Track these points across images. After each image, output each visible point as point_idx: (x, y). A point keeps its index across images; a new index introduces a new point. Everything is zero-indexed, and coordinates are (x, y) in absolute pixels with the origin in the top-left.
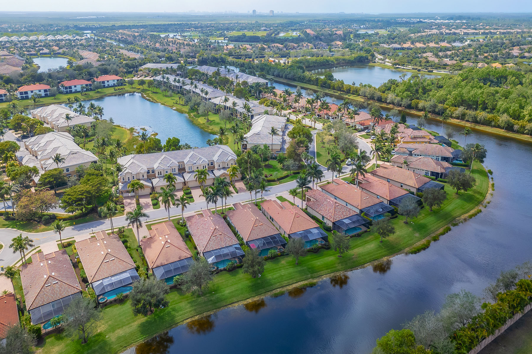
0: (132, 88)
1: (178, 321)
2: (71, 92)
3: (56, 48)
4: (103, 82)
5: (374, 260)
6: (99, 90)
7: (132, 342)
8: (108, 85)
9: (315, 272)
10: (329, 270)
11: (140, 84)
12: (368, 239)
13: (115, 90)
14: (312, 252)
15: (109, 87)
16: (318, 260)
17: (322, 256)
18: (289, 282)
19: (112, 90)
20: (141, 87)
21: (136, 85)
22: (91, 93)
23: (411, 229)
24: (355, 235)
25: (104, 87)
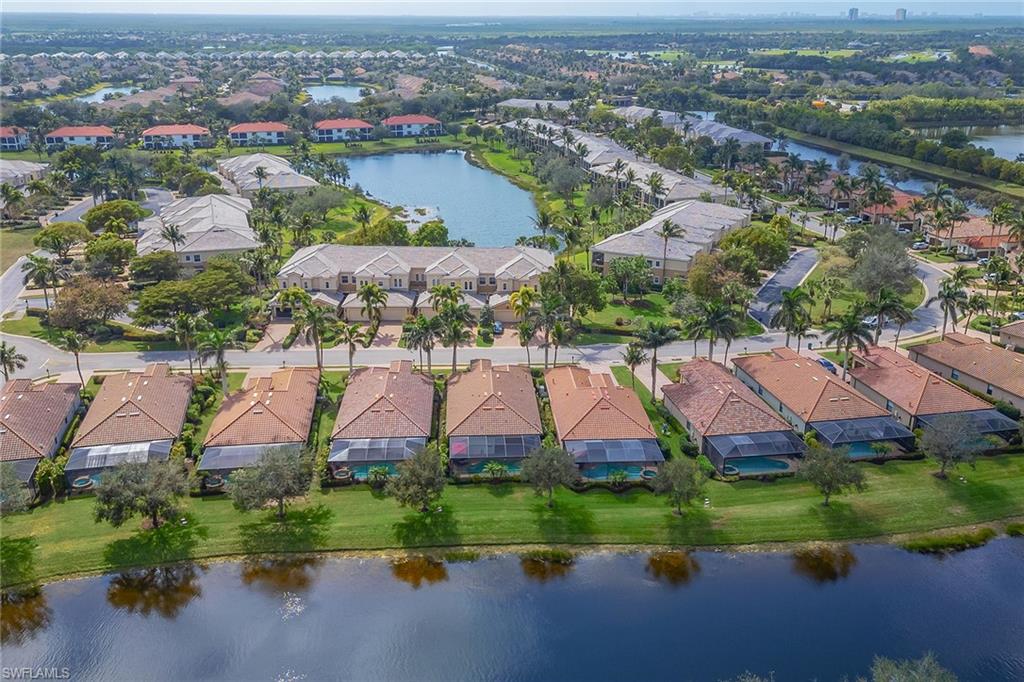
0: (456, 140)
1: (196, 556)
2: (330, 140)
3: (360, 70)
4: (400, 127)
5: (776, 542)
6: (384, 140)
7: (79, 569)
8: (409, 133)
9: (586, 533)
10: (627, 537)
11: (469, 134)
12: (790, 491)
13: (418, 142)
14: (608, 488)
15: (410, 135)
16: (611, 510)
17: (633, 502)
18: (502, 539)
19: (412, 143)
20: (473, 140)
21: (463, 137)
22: (367, 145)
23: (943, 494)
24: (757, 476)
25: (400, 135)
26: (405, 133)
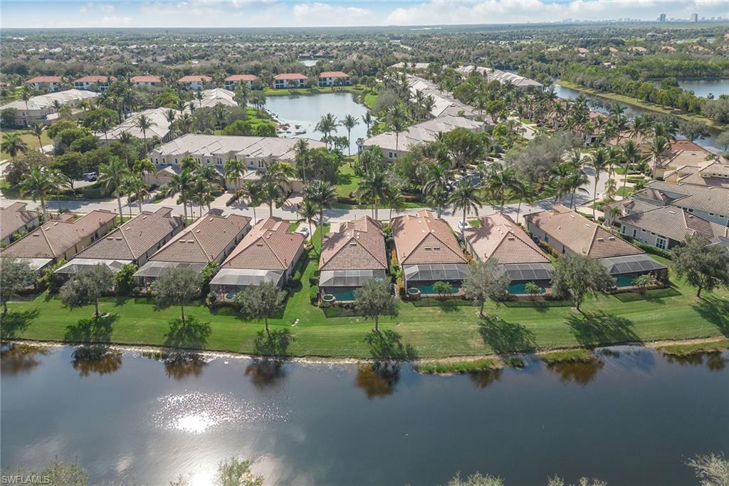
0: (356, 88)
2: (282, 87)
6: (316, 88)
19: (329, 90)
22: (302, 90)
25: (324, 85)
26: (328, 84)
